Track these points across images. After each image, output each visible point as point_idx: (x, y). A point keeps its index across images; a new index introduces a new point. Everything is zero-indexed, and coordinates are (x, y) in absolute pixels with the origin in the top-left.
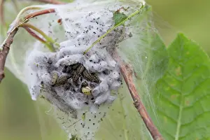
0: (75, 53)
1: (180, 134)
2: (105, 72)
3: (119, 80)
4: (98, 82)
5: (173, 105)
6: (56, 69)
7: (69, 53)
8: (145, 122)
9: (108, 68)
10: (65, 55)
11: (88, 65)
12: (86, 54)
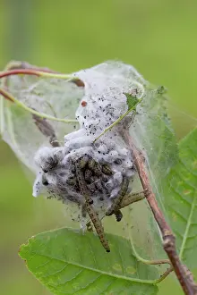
0: (82, 145)
1: (189, 233)
2: (117, 162)
3: (132, 168)
4: (110, 174)
5: (185, 201)
6: (63, 167)
7: (75, 146)
8: (154, 212)
9: (120, 157)
10: (71, 149)
11: (97, 157)
12: (94, 145)
